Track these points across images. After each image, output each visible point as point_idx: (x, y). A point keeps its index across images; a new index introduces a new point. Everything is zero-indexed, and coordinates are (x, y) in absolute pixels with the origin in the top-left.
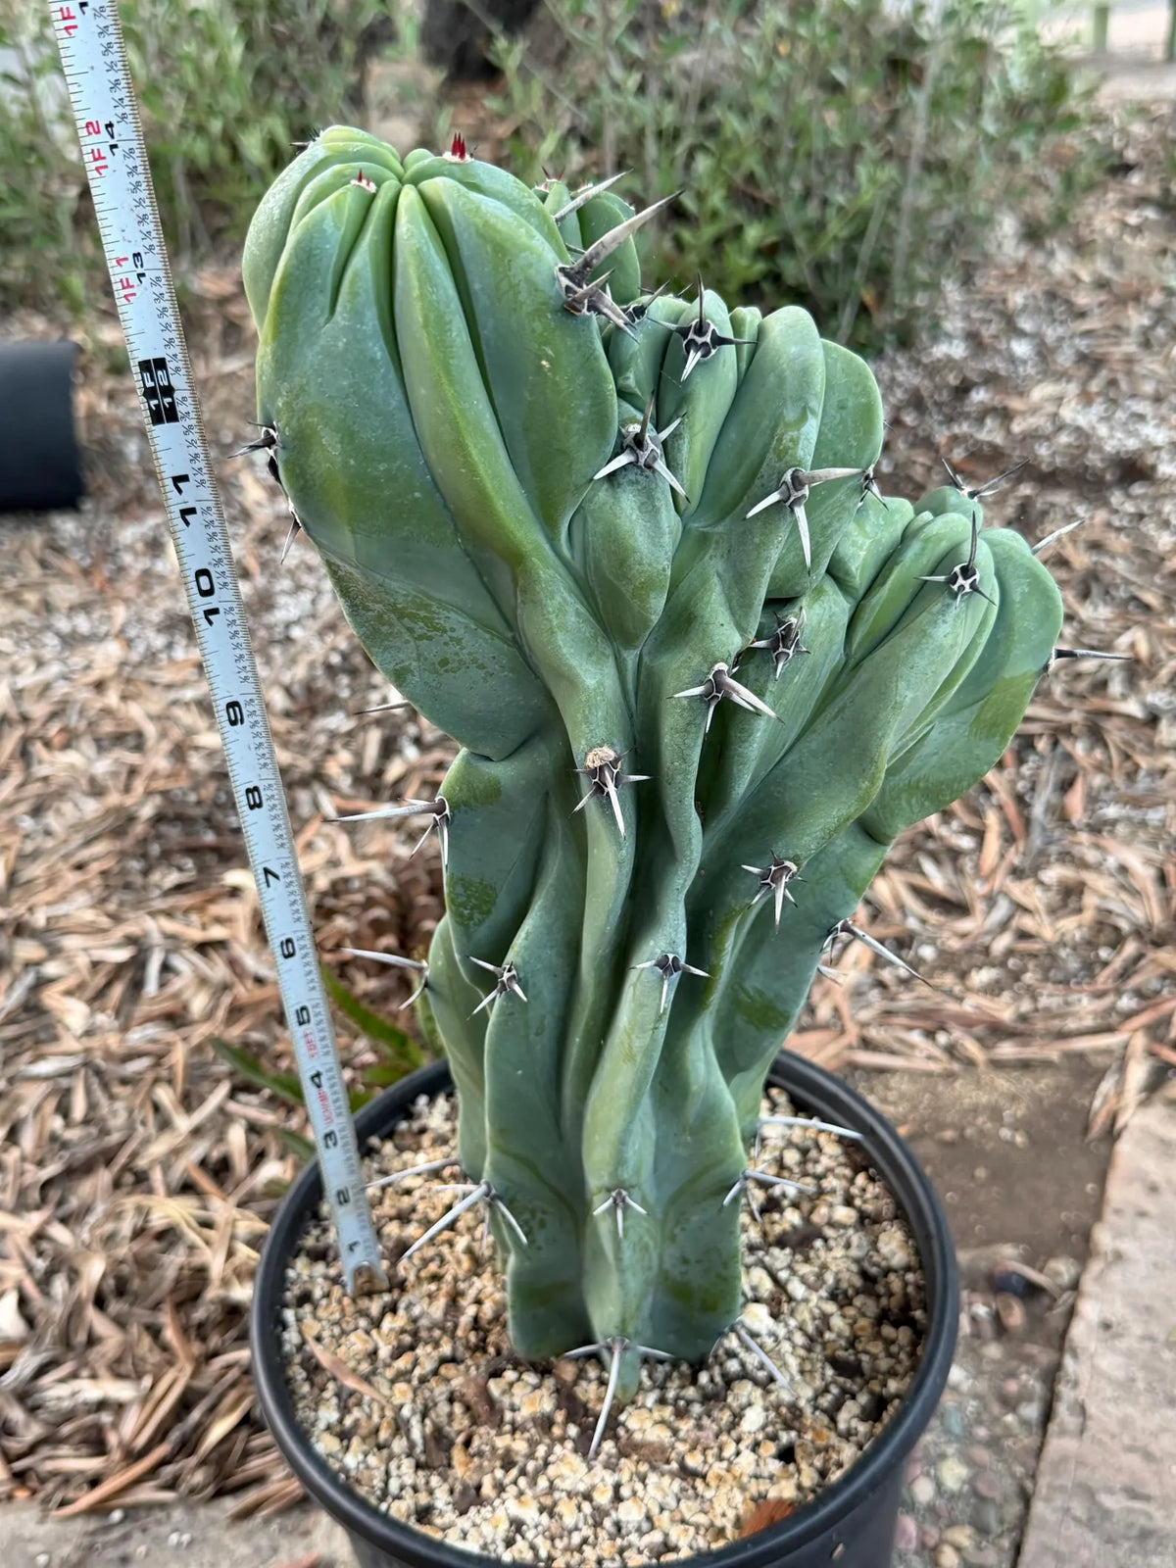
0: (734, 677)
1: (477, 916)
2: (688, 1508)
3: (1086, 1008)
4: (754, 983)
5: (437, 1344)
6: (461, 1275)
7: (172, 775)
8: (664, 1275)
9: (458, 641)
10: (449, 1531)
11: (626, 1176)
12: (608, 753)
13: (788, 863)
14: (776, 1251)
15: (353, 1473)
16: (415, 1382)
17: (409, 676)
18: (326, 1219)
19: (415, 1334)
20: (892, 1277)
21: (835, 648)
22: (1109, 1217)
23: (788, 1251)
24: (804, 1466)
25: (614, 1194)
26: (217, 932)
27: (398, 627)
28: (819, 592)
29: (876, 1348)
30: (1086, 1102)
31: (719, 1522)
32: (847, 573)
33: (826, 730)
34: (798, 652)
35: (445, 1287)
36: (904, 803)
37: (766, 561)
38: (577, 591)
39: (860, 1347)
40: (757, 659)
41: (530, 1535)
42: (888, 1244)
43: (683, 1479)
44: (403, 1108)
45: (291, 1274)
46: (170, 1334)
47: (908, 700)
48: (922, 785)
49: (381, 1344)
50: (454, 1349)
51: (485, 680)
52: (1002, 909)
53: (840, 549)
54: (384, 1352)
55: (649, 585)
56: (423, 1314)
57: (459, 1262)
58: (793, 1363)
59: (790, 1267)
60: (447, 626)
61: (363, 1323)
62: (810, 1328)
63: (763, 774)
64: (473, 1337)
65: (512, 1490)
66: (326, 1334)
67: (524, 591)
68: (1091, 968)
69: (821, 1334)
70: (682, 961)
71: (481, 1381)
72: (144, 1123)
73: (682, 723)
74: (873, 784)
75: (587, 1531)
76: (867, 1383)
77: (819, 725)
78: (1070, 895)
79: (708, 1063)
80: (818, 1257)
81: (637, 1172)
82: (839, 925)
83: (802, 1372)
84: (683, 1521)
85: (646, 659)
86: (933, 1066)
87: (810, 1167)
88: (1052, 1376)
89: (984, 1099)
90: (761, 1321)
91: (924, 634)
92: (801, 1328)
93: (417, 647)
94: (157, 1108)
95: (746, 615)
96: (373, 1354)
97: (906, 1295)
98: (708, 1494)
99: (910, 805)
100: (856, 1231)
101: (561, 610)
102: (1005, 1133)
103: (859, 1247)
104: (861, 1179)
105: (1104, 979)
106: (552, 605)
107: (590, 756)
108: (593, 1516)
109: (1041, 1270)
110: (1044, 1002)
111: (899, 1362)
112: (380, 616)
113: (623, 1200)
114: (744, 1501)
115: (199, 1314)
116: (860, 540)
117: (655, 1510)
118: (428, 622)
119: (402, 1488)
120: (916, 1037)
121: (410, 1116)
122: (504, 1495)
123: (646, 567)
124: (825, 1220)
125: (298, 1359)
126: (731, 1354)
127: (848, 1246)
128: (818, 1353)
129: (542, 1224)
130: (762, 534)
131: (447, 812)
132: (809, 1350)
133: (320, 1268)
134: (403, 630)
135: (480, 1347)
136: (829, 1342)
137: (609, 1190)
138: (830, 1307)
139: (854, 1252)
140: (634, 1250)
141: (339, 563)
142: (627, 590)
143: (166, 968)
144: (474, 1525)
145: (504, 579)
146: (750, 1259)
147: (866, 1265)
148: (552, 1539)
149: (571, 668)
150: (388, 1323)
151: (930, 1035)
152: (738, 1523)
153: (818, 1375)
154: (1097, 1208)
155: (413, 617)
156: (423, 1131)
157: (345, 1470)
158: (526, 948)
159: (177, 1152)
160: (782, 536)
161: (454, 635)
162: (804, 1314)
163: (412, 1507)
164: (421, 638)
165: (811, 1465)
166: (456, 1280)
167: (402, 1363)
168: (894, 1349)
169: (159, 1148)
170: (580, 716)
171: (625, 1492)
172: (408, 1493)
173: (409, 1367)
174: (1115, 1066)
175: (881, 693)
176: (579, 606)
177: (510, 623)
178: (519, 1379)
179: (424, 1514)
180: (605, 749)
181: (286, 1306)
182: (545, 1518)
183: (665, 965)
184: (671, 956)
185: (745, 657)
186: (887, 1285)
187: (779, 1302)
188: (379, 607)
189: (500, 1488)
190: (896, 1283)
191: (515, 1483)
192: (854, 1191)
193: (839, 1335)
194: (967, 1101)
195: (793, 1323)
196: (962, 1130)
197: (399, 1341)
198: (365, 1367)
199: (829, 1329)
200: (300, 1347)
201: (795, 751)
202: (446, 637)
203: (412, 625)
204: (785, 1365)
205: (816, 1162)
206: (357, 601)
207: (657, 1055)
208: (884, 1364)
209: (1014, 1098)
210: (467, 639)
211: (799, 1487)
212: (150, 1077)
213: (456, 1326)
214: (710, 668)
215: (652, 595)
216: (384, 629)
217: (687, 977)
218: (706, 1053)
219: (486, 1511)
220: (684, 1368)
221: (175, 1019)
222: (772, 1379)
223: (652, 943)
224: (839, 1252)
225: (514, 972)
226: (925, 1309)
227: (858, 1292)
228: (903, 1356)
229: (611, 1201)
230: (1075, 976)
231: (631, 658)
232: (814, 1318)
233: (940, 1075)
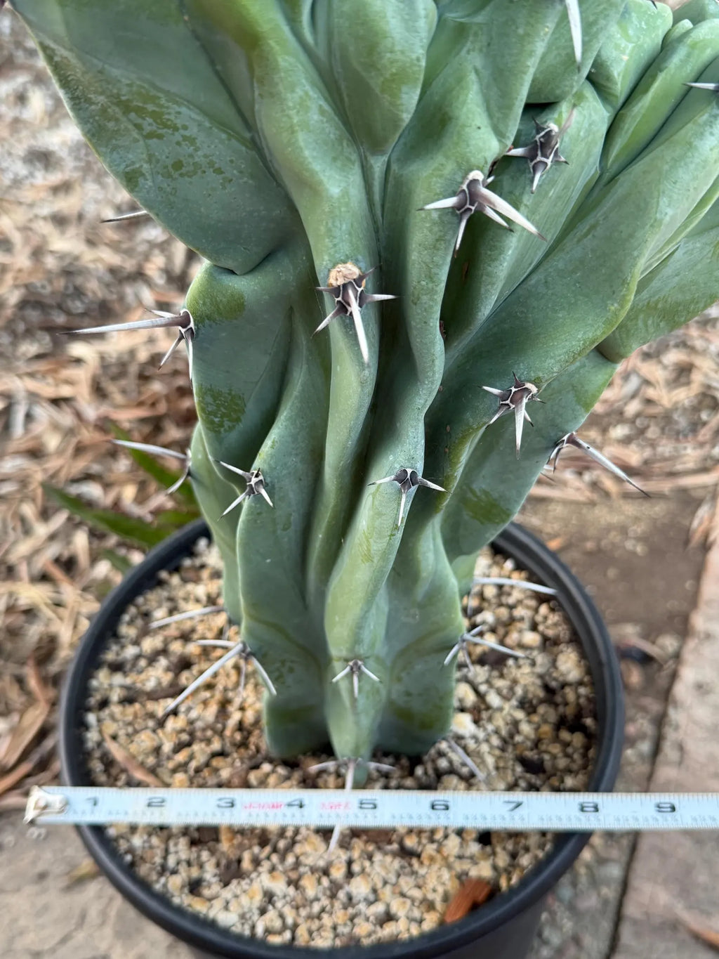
0: (489, 187)
1: (227, 424)
2: (406, 884)
3: (691, 454)
4: (481, 484)
5: (208, 741)
6: (230, 685)
7: (31, 273)
8: (391, 703)
9: (192, 141)
10: (214, 902)
11: (362, 652)
12: (352, 270)
13: (529, 385)
14: (478, 668)
15: (139, 852)
16: (191, 772)
17: (141, 180)
18: (123, 637)
19: (192, 734)
20: (568, 690)
21: (591, 160)
22: (703, 608)
23: (486, 668)
24: (499, 850)
25: (351, 663)
26: (65, 391)
27: (125, 124)
28: (579, 97)
29: (556, 749)
30: (686, 522)
31: (430, 896)
32: (609, 78)
33: (574, 250)
34: (556, 162)
35: (218, 695)
36: (640, 323)
37: (531, 54)
38: (321, 85)
39: (543, 747)
40: (513, 168)
41: (279, 904)
42: (566, 662)
43: (403, 857)
44: (186, 548)
45: (94, 683)
46: (33, 683)
47: (667, 218)
48: (660, 306)
49: (165, 741)
50: (223, 746)
51: (224, 188)
52: (634, 382)
53: (603, 53)
54: (167, 747)
55: (401, 77)
56: (198, 719)
57: (228, 675)
58: (490, 761)
59: (488, 682)
60: (179, 123)
61: (151, 723)
62: (504, 732)
63: (507, 293)
64: (238, 737)
65: (266, 866)
66: (122, 733)
67: (261, 82)
68: (696, 426)
69: (512, 736)
70: (420, 476)
71: (243, 774)
72: (14, 529)
73: (431, 238)
74: (622, 306)
75: (325, 902)
76: (549, 778)
77: (569, 243)
78: (683, 373)
79: (436, 551)
80: (511, 673)
81: (372, 645)
82: (565, 438)
83: (497, 768)
84: (403, 895)
85: (394, 167)
86: (580, 497)
87: (504, 600)
88: (660, 721)
89: (615, 519)
90: (465, 727)
91: (690, 146)
92: (497, 732)
93: (147, 146)
94: (23, 520)
95: (506, 117)
96: (157, 750)
97: (578, 705)
98: (422, 871)
99: (646, 326)
100: (540, 653)
101: (302, 106)
102: (629, 545)
103: (541, 665)
104: (544, 609)
105: (705, 434)
106: (292, 99)
107: (333, 273)
108: (330, 889)
109: (653, 643)
110: (660, 449)
111: (573, 761)
112: (104, 110)
113: (359, 668)
114: (451, 878)
115: (53, 668)
116: (623, 43)
117: (379, 885)
118: (156, 116)
119: (178, 863)
120: (569, 475)
121: (192, 554)
122: (260, 869)
123: (399, 56)
124: (516, 642)
125: (97, 754)
126: (441, 754)
127: (533, 664)
128: (510, 754)
129: (291, 670)
130: (528, 23)
131: (192, 325)
132: (503, 750)
133: (118, 679)
134: (130, 126)
135: (244, 744)
136: (518, 743)
137: (347, 660)
138: (520, 715)
139: (539, 670)
140: (367, 698)
141: (52, 45)
142: (375, 83)
143: (29, 417)
144: (236, 896)
145: (239, 67)
146: (457, 675)
147: (547, 678)
148: (297, 908)
149: (313, 173)
150: (171, 724)
151: (580, 474)
152: (446, 898)
153: (509, 772)
154: (693, 600)
155: (140, 111)
156: (203, 566)
157: (131, 850)
158: (272, 456)
159: (37, 552)
160: (548, 27)
161: (187, 133)
162: (500, 722)
163: (187, 880)
164: (150, 136)
165: (504, 849)
166: (226, 690)
167: (181, 757)
168: (570, 750)
169: (24, 548)
170: (323, 229)
171: (356, 868)
172: (183, 869)
173: (186, 759)
174: (708, 498)
175: (640, 210)
176: (322, 102)
177: (248, 121)
178: (273, 771)
179: (195, 887)
180: (349, 265)
181: (89, 710)
182: (291, 891)
183: (404, 480)
184: (409, 471)
185: (501, 166)
186: (564, 697)
187: (479, 711)
188: (102, 99)
189: (256, 862)
190: (570, 695)
191: (268, 858)
192: (539, 618)
193: (527, 738)
194: (603, 522)
195: (490, 727)
196: (599, 540)
197: (179, 739)
198: (151, 761)
199: (518, 732)
200: (100, 744)
201: (541, 270)
202: (178, 137)
203: (139, 121)
204: (483, 762)
205: (509, 594)
206: (78, 93)
207: (393, 557)
208: (562, 763)
209: (637, 519)
210: (201, 138)
211: (495, 868)
212: (19, 496)
213: (224, 728)
214: (465, 177)
215: (404, 89)
216: (111, 125)
217: (424, 491)
218: (435, 545)
219: (244, 883)
220: (404, 761)
221: (36, 453)
222: (473, 775)
223: (391, 458)
224: (526, 669)
225: (261, 477)
226: (595, 717)
227: (542, 702)
228: (576, 756)
229: (348, 669)
230: (683, 431)
231: (378, 165)
232: (507, 724)
233: (584, 504)
